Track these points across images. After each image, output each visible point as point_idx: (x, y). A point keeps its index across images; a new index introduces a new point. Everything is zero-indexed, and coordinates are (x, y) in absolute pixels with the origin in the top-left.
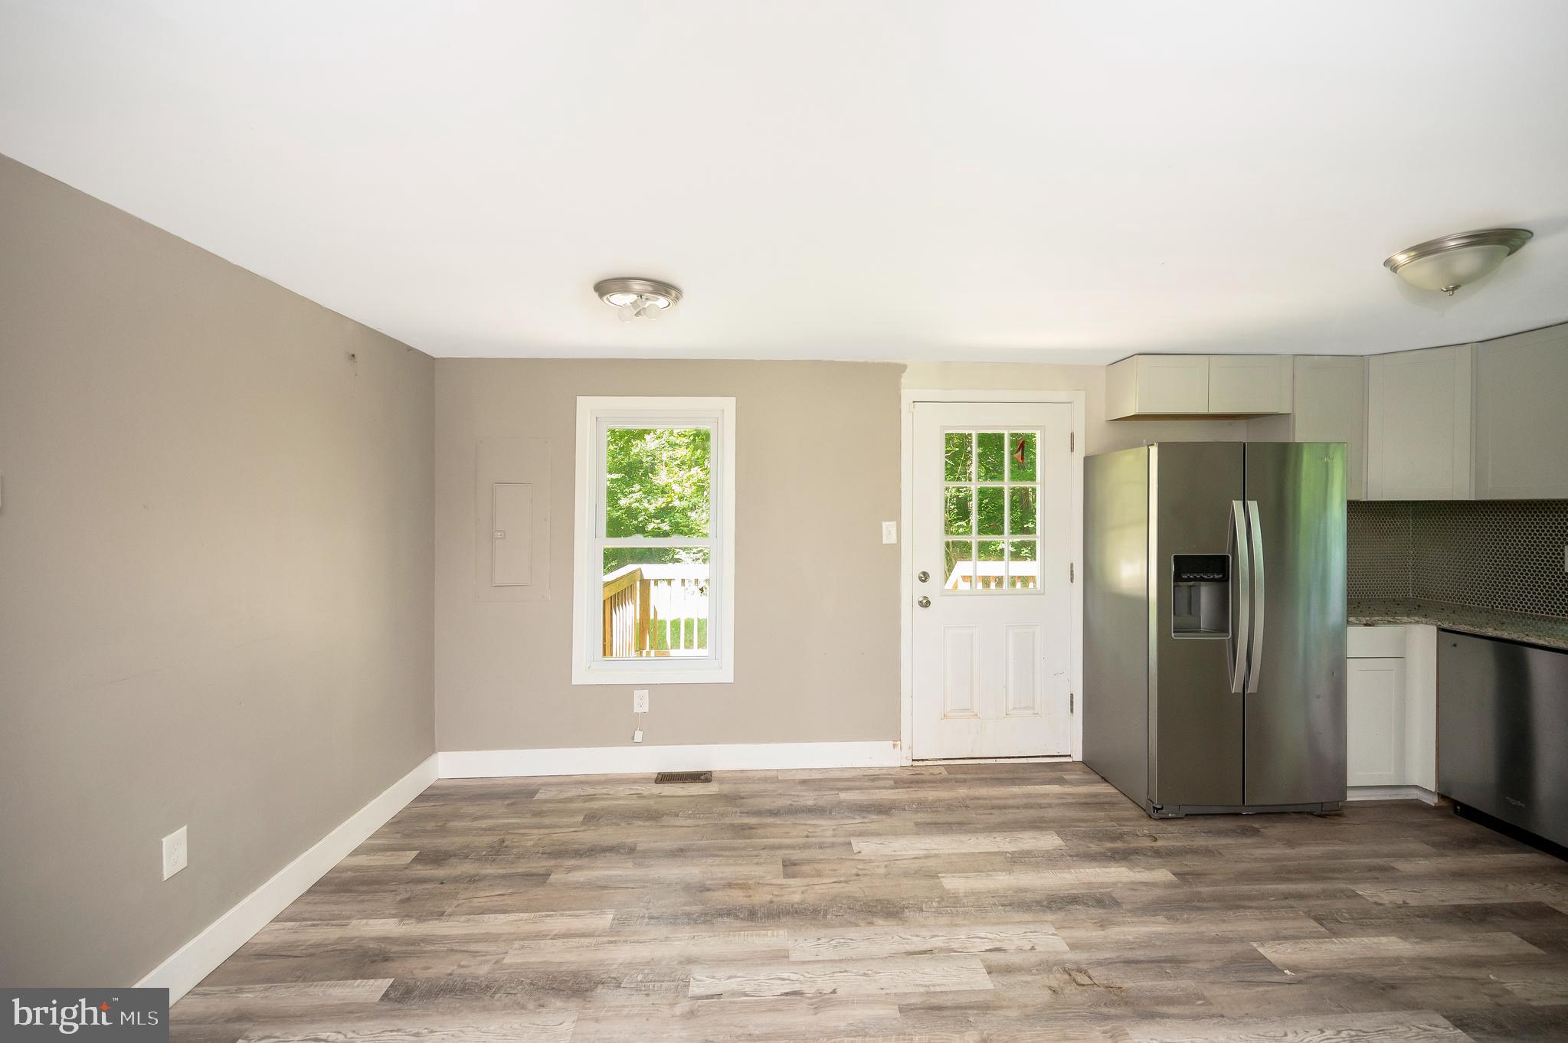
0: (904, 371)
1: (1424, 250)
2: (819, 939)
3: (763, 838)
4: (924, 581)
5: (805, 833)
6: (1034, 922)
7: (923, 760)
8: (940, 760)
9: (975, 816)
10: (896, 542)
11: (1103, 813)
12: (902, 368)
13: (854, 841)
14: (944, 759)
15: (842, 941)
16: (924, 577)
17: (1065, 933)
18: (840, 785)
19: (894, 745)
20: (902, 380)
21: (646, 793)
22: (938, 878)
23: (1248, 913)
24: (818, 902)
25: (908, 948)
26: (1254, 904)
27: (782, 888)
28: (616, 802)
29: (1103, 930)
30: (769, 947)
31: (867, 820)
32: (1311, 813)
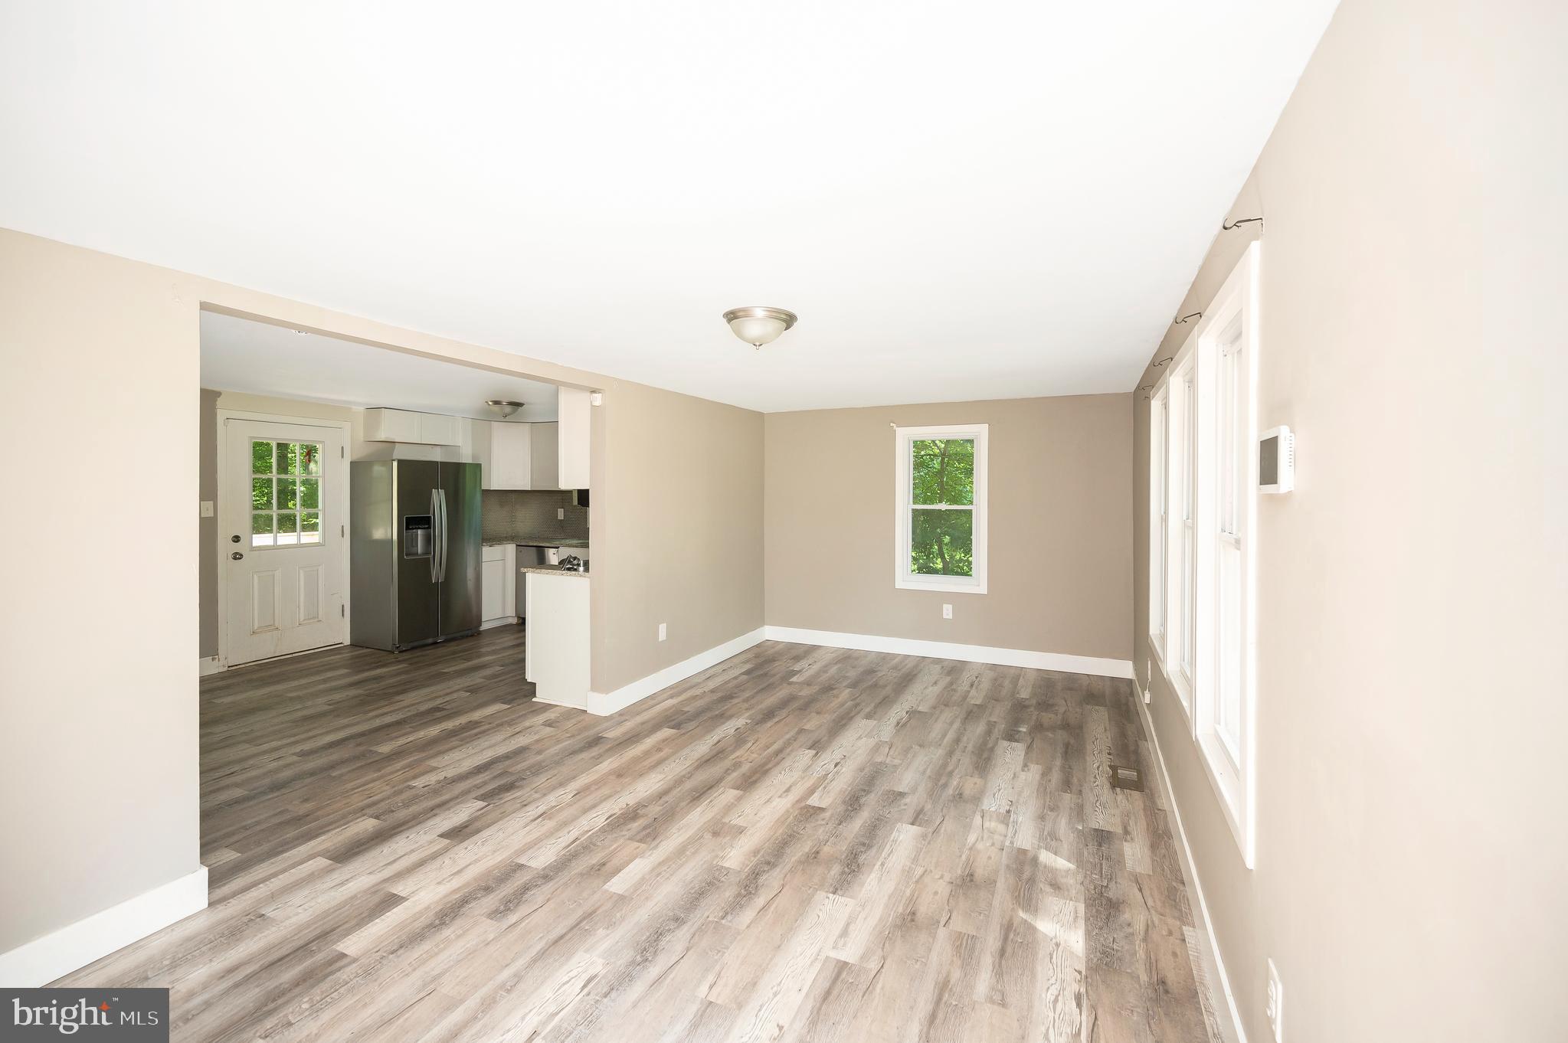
0: (219, 396)
1: (496, 403)
4: (237, 542)
7: (236, 665)
8: (250, 662)
10: (212, 515)
12: (218, 394)
14: (254, 661)
16: (236, 539)
19: (213, 659)
20: (218, 403)
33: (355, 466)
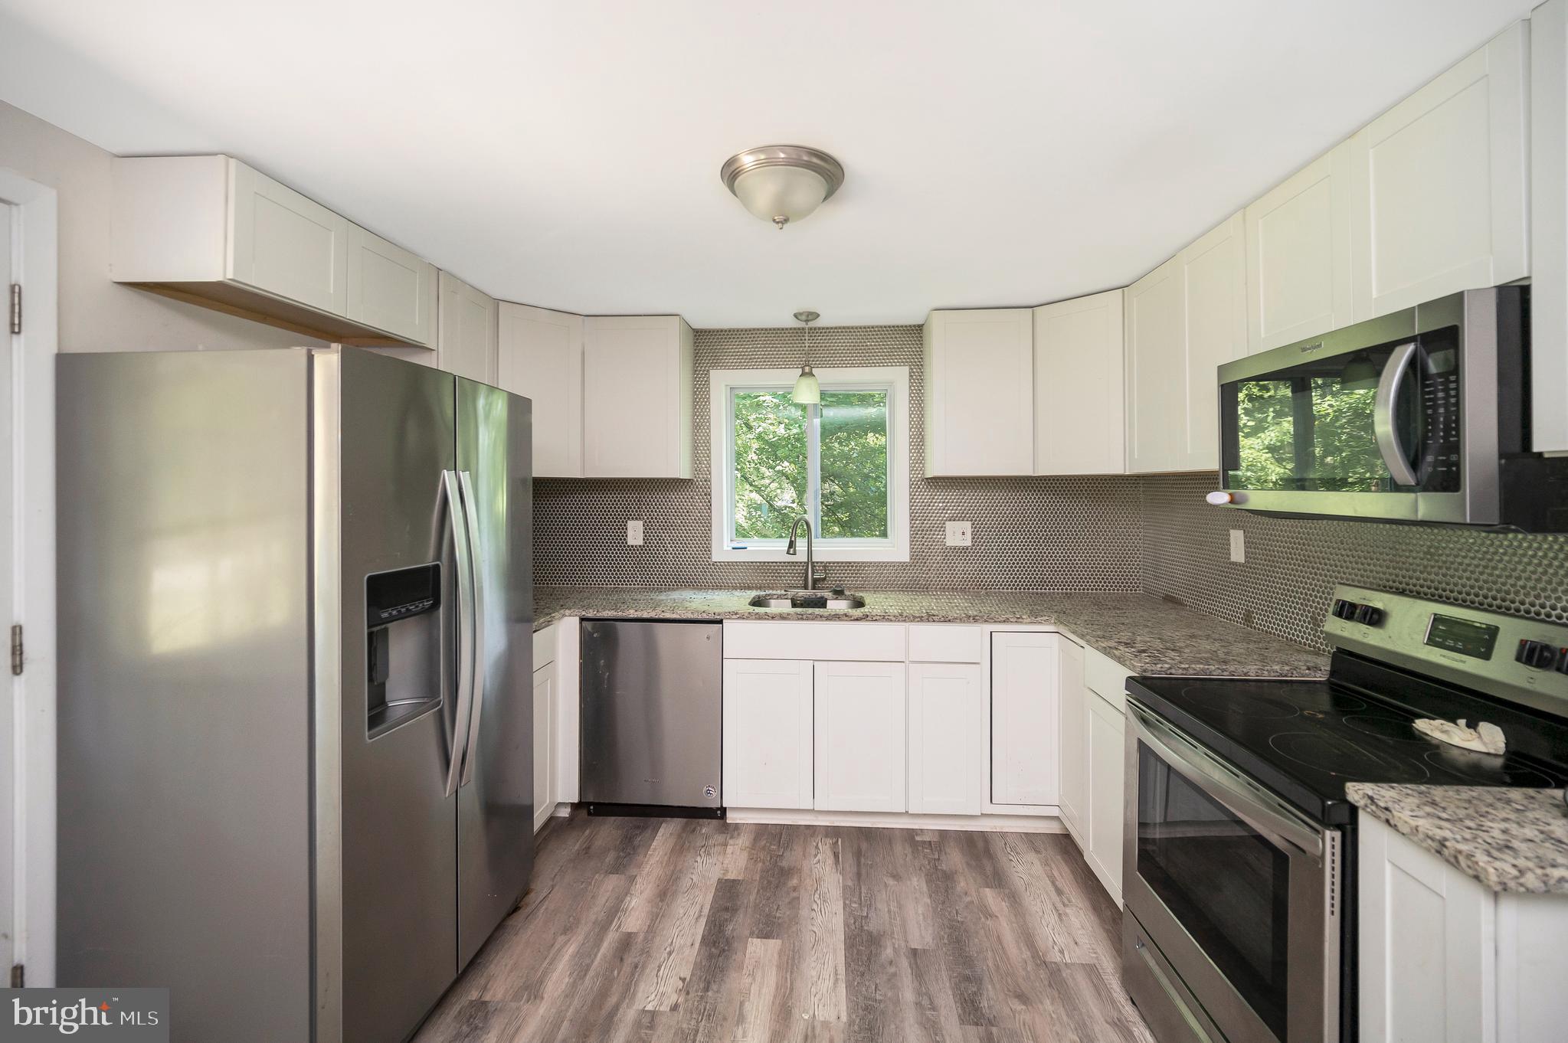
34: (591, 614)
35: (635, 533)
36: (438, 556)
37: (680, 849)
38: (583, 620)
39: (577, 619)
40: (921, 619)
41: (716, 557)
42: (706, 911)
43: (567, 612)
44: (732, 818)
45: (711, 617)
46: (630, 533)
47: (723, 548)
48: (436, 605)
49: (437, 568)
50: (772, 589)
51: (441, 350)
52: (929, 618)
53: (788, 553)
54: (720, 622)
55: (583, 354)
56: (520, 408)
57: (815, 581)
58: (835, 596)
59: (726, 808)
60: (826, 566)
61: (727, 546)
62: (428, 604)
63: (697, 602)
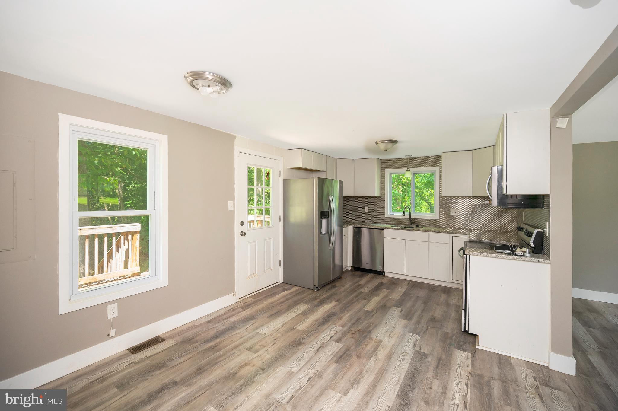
0: (235, 139)
2: (293, 362)
3: (226, 347)
4: (242, 225)
5: (239, 338)
6: (329, 326)
7: (242, 298)
8: (247, 295)
9: (279, 308)
10: (233, 210)
11: (305, 294)
12: (235, 137)
13: (258, 331)
14: (248, 295)
15: (299, 358)
17: (337, 325)
18: (224, 317)
19: (233, 295)
20: (235, 142)
21: (137, 360)
22: (295, 328)
23: (355, 303)
24: (277, 353)
25: (316, 349)
26: (354, 301)
27: (260, 357)
28: (125, 372)
29: (342, 320)
30: (284, 374)
31: (252, 324)
32: (338, 279)
33: (284, 181)
34: (355, 226)
35: (366, 209)
36: (329, 210)
37: (373, 278)
38: (353, 227)
39: (352, 227)
40: (433, 232)
41: (386, 216)
42: (376, 285)
43: (350, 225)
44: (386, 274)
45: (381, 228)
46: (365, 209)
47: (388, 214)
48: (329, 217)
49: (329, 211)
50: (400, 225)
51: (327, 171)
52: (435, 231)
53: (403, 215)
54: (383, 229)
55: (354, 168)
56: (341, 183)
57: (411, 223)
58: (416, 227)
59: (384, 272)
60: (414, 219)
61: (389, 213)
62: (328, 217)
63: (379, 226)
